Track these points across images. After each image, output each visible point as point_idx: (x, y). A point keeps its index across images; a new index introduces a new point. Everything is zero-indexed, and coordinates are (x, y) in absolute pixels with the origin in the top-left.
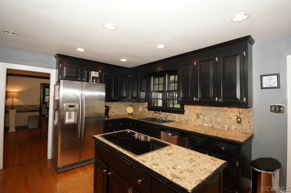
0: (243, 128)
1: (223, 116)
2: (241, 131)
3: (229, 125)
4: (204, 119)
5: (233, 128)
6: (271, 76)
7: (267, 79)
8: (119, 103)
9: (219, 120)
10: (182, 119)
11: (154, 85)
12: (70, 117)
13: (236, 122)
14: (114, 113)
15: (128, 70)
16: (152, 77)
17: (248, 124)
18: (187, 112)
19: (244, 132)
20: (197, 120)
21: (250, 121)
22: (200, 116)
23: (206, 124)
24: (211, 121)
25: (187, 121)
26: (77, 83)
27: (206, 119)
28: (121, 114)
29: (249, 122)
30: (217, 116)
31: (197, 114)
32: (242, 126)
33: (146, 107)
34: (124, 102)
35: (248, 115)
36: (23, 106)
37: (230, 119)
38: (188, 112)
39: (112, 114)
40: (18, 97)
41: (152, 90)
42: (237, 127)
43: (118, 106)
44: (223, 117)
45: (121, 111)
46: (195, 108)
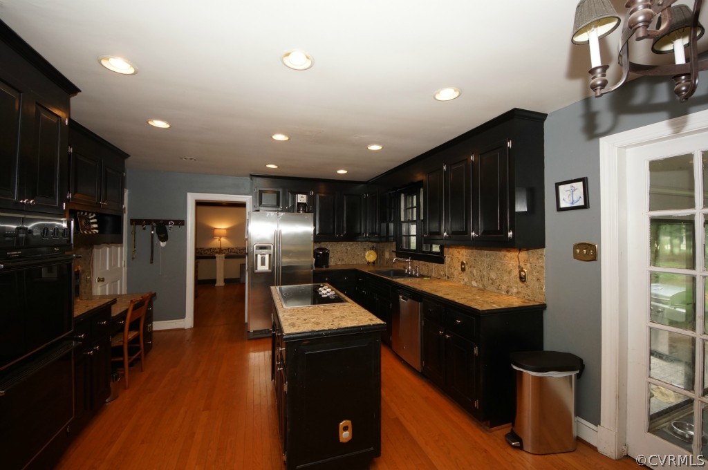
0: (529, 291)
1: (499, 267)
2: (526, 297)
3: (509, 284)
4: (472, 272)
5: (515, 290)
6: (574, 184)
7: (567, 191)
8: (351, 243)
9: (493, 275)
10: (442, 273)
11: (406, 209)
12: (263, 264)
13: (518, 280)
14: (343, 260)
15: (362, 185)
16: (403, 195)
17: (537, 284)
18: (447, 259)
19: (530, 298)
20: (462, 275)
21: (540, 277)
22: (467, 267)
23: (474, 284)
24: (481, 277)
25: (448, 278)
26: (270, 215)
27: (475, 272)
28: (355, 263)
29: (538, 279)
30: (490, 268)
31: (463, 264)
32: (527, 286)
33: (393, 251)
34: (362, 242)
35: (538, 265)
36: (233, 249)
37: (510, 272)
38: (449, 259)
39: (339, 263)
40: (227, 237)
41: (402, 219)
42: (520, 290)
43: (349, 249)
44: (498, 269)
45: (356, 258)
46: (459, 252)
